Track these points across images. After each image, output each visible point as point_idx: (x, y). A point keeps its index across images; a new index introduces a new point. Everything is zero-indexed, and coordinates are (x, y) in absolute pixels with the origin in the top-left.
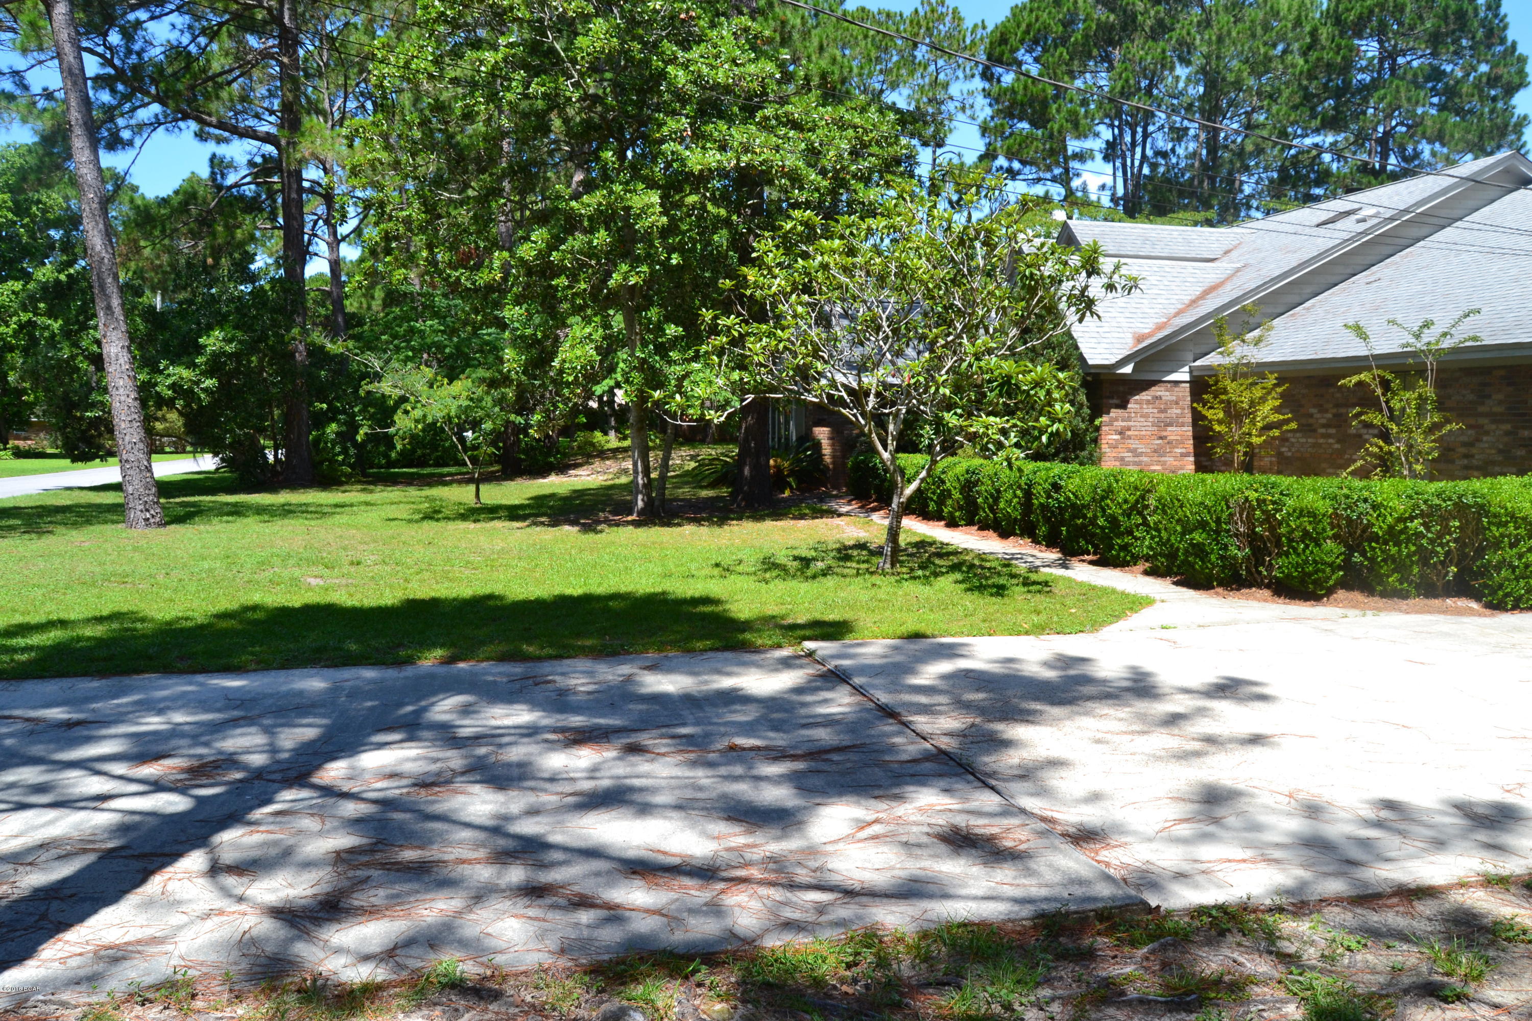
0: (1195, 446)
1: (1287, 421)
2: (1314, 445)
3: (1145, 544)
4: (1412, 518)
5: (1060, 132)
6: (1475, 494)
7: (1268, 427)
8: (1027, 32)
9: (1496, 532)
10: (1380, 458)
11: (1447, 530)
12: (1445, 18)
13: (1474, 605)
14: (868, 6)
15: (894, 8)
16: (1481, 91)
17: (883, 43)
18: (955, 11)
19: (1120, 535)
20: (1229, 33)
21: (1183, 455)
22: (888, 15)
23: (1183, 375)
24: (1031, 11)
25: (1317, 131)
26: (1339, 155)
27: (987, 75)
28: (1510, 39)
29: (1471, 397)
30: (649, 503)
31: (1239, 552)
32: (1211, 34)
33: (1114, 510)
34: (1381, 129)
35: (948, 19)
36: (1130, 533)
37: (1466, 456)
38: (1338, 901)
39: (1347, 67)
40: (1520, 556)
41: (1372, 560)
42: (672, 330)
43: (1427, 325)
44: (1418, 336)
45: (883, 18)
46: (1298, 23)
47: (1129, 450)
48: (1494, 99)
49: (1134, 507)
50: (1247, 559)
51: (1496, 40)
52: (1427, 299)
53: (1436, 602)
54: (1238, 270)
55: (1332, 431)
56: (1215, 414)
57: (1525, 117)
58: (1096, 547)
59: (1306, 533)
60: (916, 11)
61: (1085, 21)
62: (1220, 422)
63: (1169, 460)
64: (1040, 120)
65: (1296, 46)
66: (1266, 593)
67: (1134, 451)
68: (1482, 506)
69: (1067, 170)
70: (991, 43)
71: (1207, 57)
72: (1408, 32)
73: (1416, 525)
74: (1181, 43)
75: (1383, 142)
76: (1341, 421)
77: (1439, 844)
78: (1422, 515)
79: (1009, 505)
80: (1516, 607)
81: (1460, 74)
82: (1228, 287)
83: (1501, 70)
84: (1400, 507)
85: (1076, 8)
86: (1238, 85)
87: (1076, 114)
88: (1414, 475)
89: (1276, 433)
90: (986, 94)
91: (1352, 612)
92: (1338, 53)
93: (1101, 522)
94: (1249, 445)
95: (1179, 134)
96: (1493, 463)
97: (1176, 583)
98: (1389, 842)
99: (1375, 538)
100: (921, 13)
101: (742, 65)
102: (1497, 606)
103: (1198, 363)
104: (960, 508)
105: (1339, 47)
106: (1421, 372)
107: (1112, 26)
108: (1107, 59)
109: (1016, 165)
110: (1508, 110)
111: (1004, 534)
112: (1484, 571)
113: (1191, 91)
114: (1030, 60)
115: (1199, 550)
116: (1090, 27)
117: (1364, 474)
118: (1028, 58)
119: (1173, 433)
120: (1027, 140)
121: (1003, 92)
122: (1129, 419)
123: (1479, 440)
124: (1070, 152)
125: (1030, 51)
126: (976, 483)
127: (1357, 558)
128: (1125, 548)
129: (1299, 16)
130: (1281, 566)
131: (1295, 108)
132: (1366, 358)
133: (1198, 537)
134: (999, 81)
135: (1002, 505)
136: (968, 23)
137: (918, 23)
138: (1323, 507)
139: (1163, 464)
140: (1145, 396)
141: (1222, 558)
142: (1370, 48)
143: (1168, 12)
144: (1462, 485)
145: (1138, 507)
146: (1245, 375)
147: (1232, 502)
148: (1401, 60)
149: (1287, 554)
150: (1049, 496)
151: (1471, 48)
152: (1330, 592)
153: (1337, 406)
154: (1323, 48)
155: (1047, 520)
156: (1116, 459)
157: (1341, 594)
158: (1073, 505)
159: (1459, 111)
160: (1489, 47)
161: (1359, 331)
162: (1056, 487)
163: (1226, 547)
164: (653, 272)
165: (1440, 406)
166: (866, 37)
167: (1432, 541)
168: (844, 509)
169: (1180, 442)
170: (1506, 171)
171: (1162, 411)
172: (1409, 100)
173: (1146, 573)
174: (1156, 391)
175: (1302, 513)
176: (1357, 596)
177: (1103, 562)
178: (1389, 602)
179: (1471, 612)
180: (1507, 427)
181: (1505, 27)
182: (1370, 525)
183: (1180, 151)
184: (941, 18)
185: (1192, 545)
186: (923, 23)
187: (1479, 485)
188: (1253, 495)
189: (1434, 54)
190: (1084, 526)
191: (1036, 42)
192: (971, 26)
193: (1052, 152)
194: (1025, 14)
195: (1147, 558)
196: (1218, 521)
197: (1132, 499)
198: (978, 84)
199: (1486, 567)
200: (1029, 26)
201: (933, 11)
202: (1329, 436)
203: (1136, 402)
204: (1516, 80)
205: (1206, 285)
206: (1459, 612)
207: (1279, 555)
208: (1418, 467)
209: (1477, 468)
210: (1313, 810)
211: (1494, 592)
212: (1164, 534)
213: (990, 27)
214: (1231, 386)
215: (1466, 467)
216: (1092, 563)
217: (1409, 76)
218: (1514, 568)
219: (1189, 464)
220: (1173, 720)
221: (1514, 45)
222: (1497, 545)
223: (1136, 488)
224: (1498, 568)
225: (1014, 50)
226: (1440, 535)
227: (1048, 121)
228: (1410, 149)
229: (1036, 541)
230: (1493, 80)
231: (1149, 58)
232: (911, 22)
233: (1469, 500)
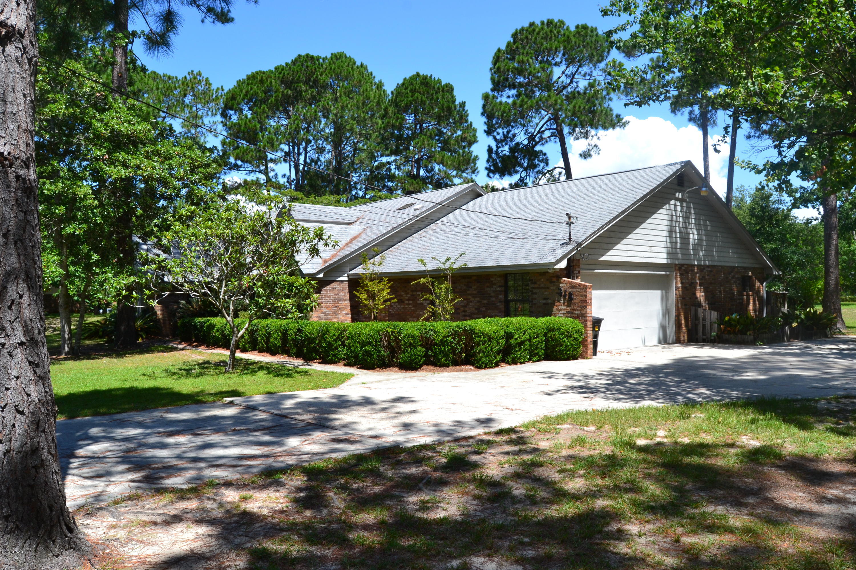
0: (351, 310)
1: (393, 299)
2: (404, 308)
3: (343, 352)
4: (449, 336)
5: (264, 148)
6: (469, 326)
7: (385, 301)
8: (246, 95)
9: (477, 339)
10: (433, 313)
11: (461, 340)
12: (443, 109)
13: (472, 367)
14: (157, 71)
15: (172, 74)
16: (459, 143)
17: (167, 92)
18: (207, 80)
19: (332, 350)
20: (347, 106)
21: (346, 314)
22: (169, 78)
23: (345, 278)
24: (248, 84)
25: (388, 155)
26: (398, 168)
27: (224, 115)
28: (470, 120)
29: (465, 287)
30: (71, 348)
31: (385, 353)
32: (339, 105)
33: (330, 339)
34: (417, 157)
35: (203, 84)
36: (337, 349)
37: (464, 311)
38: (448, 441)
39: (400, 128)
40: (486, 348)
41: (435, 353)
42: (95, 257)
43: (448, 259)
44: (444, 264)
45: (166, 79)
46: (378, 104)
47: (323, 313)
48: (464, 147)
49: (338, 338)
50: (388, 356)
51: (464, 121)
52: (446, 246)
53: (459, 368)
54: (365, 230)
55: (411, 302)
56: (363, 296)
57: (477, 156)
58: (319, 356)
59: (411, 343)
60: (186, 77)
61: (276, 92)
62: (365, 300)
63: (340, 317)
64: (252, 139)
65: (377, 115)
66: (397, 369)
67: (324, 313)
68: (472, 330)
69: (267, 168)
70: (227, 99)
71: (336, 115)
72: (426, 113)
73: (450, 338)
74: (324, 108)
75: (418, 161)
76: (414, 298)
77: (473, 428)
78: (452, 334)
79: (276, 340)
80: (486, 367)
81: (449, 134)
82: (362, 238)
83: (466, 135)
84: (444, 332)
85: (271, 86)
86: (351, 130)
87: (272, 139)
88: (446, 320)
89: (389, 303)
90: (225, 125)
91: (429, 373)
92: (397, 120)
93: (324, 345)
94: (378, 309)
95: (321, 150)
96: (474, 314)
97: (359, 368)
98: (459, 429)
99: (436, 344)
100: (188, 78)
101: (134, 124)
102: (479, 367)
103: (351, 272)
104: (249, 343)
105: (398, 118)
106: (446, 277)
107: (290, 96)
108: (286, 112)
109: (239, 163)
110: (470, 153)
111: (273, 353)
112: (474, 355)
113: (327, 131)
114: (247, 109)
115: (369, 354)
116: (278, 96)
117: (427, 319)
118: (245, 107)
119: (341, 304)
120: (246, 151)
121: (233, 125)
122: (322, 298)
123: (468, 305)
124: (269, 158)
125: (246, 104)
126: (256, 331)
127: (430, 352)
128: (335, 355)
129: (379, 101)
130: (402, 357)
131: (378, 144)
132: (424, 271)
133: (368, 348)
134: (230, 118)
135: (272, 340)
136: (214, 87)
137: (187, 84)
138: (417, 333)
139: (338, 318)
140: (328, 288)
141: (378, 356)
142: (410, 119)
143: (318, 92)
144: (465, 323)
145: (339, 338)
146: (375, 279)
147: (381, 333)
148: (424, 125)
149: (404, 353)
150: (296, 335)
151: (454, 123)
152: (421, 366)
153: (412, 291)
154: (390, 117)
155: (296, 346)
156: (317, 317)
157: (425, 367)
158: (309, 338)
159: (450, 151)
160: (461, 123)
161: (422, 261)
162: (300, 330)
163: (379, 352)
164: (89, 228)
165: (454, 292)
166: (158, 89)
167: (456, 344)
168: (181, 347)
169: (345, 308)
170: (472, 191)
171: (336, 294)
172: (428, 145)
173: (345, 365)
174: (334, 285)
175: (409, 336)
176: (430, 367)
177: (325, 361)
178: (442, 369)
179: (471, 370)
180: (478, 299)
181: (467, 116)
182: (434, 339)
183: (322, 159)
184: (199, 82)
185: (366, 351)
186: (190, 84)
187: (470, 323)
188: (389, 330)
189: (439, 124)
190: (314, 347)
191: (250, 100)
192: (215, 88)
193: (260, 159)
194: (245, 85)
195: (344, 359)
196: (376, 341)
197: (337, 334)
198: (219, 118)
199: (475, 353)
200: (247, 92)
201: (195, 78)
202: (409, 304)
203: (326, 291)
204: (473, 139)
205: (352, 236)
206: (467, 370)
207: (401, 353)
208: (447, 316)
209: (469, 316)
210: (437, 425)
211: (478, 362)
212: (353, 348)
213: (226, 90)
214: (370, 284)
215: (464, 316)
216: (319, 363)
217: (428, 134)
218: (484, 353)
219: (348, 319)
220: (384, 410)
221: (471, 123)
222: (478, 345)
223: (338, 330)
224: (479, 353)
225: (239, 104)
226: (459, 342)
227: (257, 142)
228: (429, 166)
229: (290, 355)
230: (463, 139)
231: (308, 114)
232: (183, 83)
233: (468, 328)
